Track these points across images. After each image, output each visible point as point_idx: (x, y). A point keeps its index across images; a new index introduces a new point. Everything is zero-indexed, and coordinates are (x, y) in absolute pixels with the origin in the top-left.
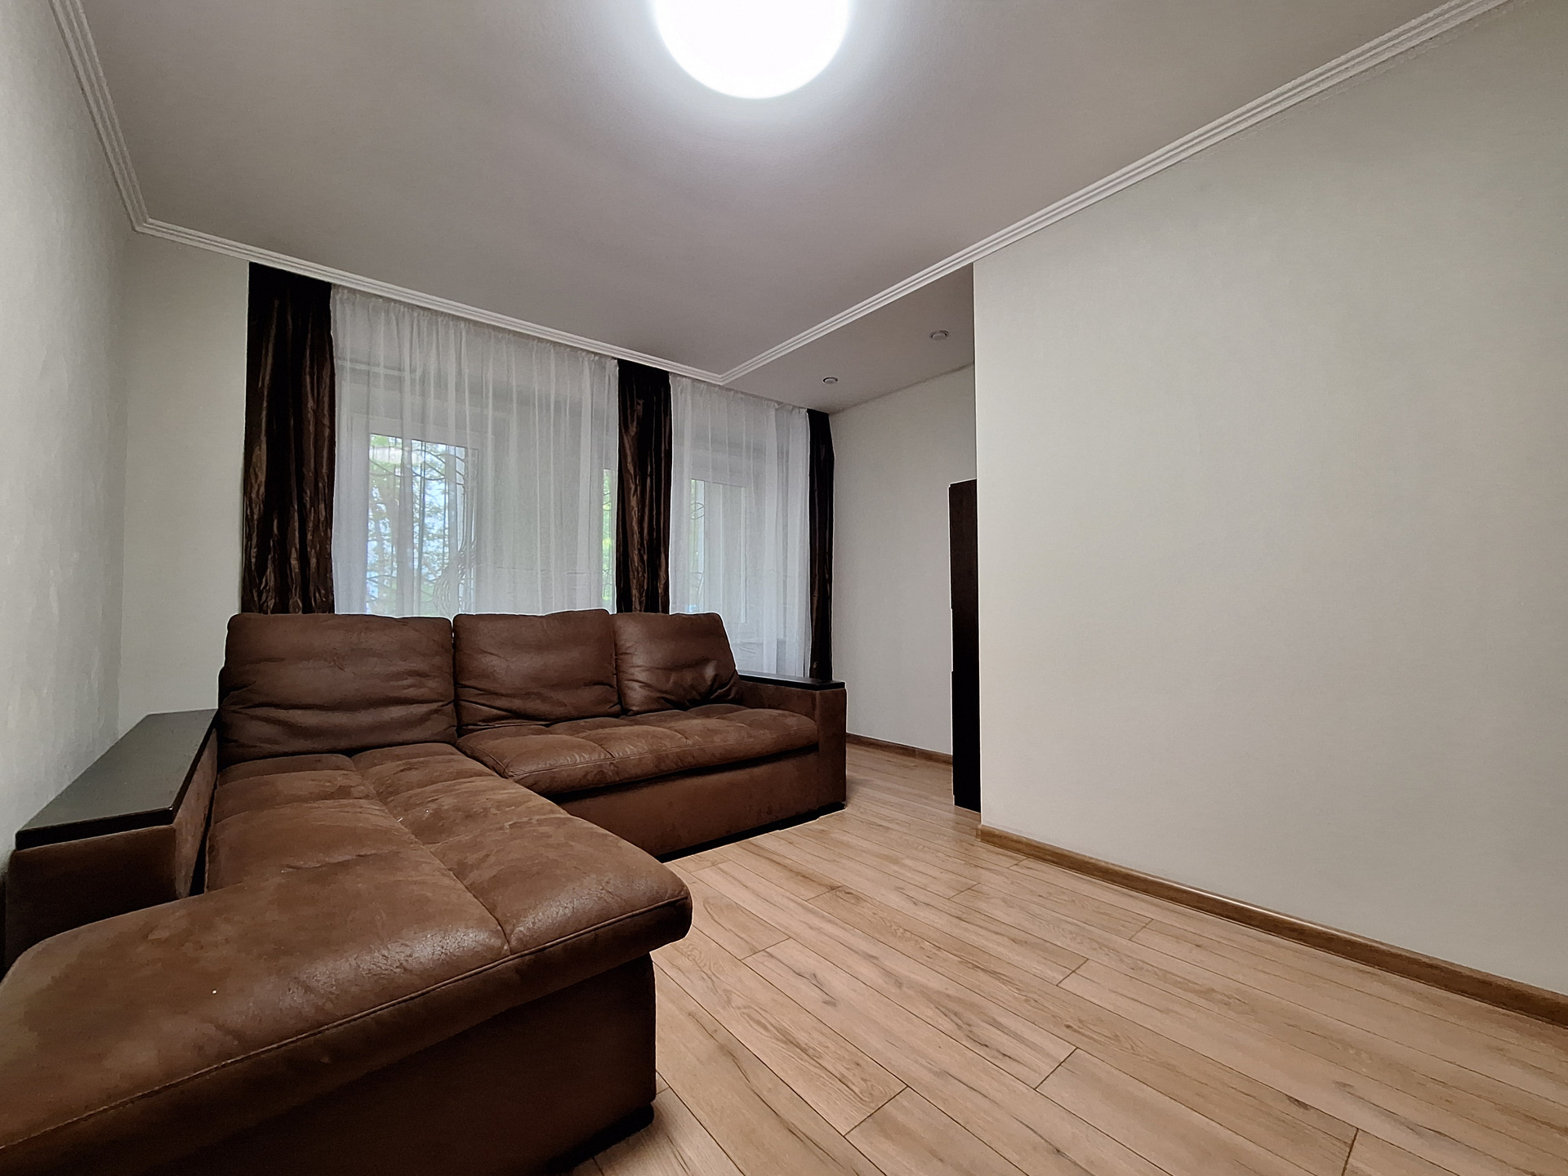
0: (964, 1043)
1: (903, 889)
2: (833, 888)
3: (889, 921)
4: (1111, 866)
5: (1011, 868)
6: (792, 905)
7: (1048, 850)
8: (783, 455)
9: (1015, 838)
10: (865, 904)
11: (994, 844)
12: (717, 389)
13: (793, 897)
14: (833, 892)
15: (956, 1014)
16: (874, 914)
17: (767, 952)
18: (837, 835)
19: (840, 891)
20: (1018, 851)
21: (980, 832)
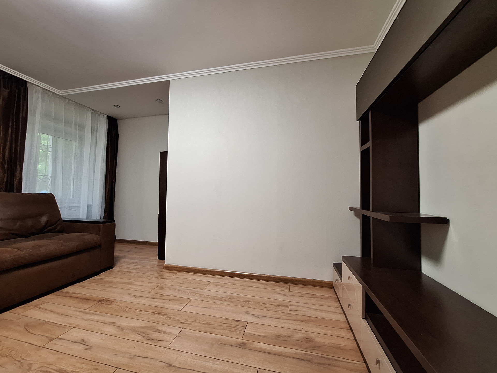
0: (145, 342)
1: (132, 293)
2: (100, 301)
3: (123, 307)
4: (202, 269)
5: (173, 276)
6: (78, 313)
7: (185, 268)
8: (94, 131)
9: (176, 266)
10: (114, 303)
11: (169, 270)
12: (58, 96)
13: (79, 310)
14: (100, 302)
15: (143, 333)
16: (117, 306)
17: (59, 338)
18: (108, 279)
19: (103, 301)
20: (176, 270)
21: (164, 267)
